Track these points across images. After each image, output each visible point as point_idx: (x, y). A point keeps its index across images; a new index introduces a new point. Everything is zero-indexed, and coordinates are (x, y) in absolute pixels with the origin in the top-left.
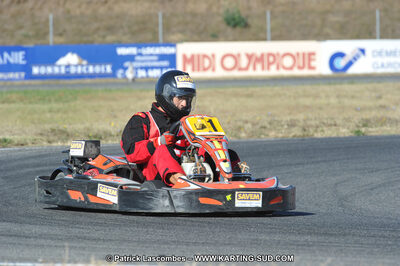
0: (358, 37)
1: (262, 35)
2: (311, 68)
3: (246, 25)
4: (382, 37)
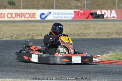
0: (48, 8)
1: (19, 8)
2: (34, 18)
3: (14, 4)
4: (56, 9)
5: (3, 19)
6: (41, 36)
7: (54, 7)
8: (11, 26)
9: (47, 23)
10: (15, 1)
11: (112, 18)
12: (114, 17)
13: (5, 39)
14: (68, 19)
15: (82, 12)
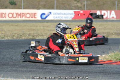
0: (49, 9)
1: (20, 8)
2: (35, 18)
3: (15, 4)
4: (56, 9)
5: (4, 19)
6: (42, 36)
7: (54, 7)
8: (12, 25)
9: (47, 22)
10: (16, 1)
11: (111, 18)
12: (113, 18)
13: (6, 38)
14: (68, 19)
15: (82, 12)
